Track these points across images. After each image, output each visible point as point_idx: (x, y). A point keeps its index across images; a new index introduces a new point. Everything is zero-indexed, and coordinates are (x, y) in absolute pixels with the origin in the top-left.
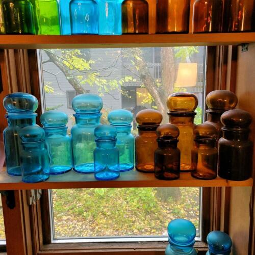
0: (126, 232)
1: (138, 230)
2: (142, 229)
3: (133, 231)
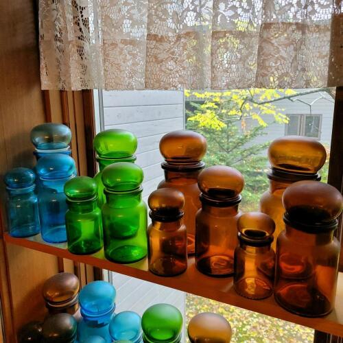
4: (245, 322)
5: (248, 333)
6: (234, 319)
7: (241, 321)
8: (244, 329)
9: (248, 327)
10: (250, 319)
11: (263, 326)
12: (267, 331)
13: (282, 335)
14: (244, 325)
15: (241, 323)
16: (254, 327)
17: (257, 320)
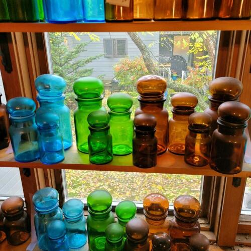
0: (175, 180)
1: (187, 180)
2: (191, 179)
3: (182, 181)
4: (78, 177)
5: (80, 182)
6: (71, 177)
7: (75, 176)
8: (78, 181)
9: (81, 179)
10: (82, 174)
11: (90, 176)
12: (93, 179)
13: (102, 179)
14: (78, 178)
15: (76, 178)
16: (85, 178)
17: (87, 174)
